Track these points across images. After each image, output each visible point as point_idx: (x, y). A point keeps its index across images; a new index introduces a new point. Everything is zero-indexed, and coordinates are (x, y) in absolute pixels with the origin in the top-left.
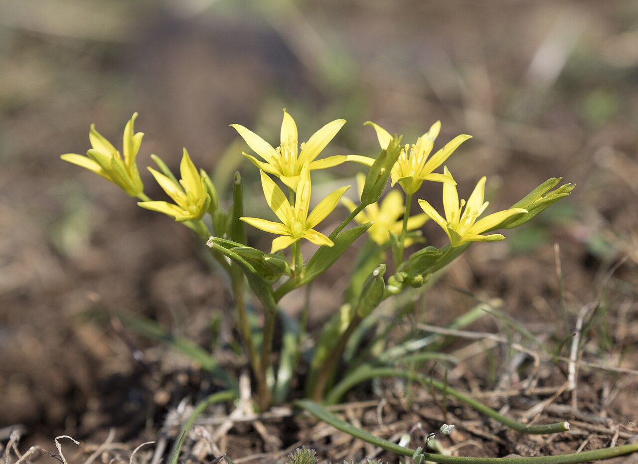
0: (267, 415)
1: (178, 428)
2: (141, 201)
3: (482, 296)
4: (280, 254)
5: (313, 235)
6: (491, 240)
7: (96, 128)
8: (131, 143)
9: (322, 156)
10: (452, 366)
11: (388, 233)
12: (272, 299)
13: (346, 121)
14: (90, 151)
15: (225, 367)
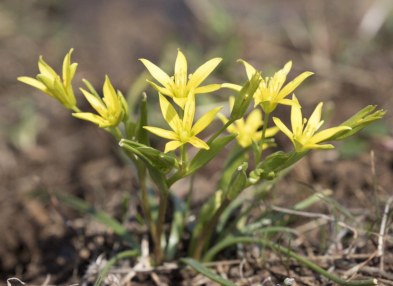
0: (160, 268)
1: (96, 275)
2: (75, 112)
3: (318, 187)
4: (172, 153)
5: (195, 141)
6: (324, 148)
7: (43, 59)
8: (68, 70)
9: (204, 84)
10: (295, 237)
11: (251, 140)
12: (166, 185)
13: (222, 59)
14: (39, 75)
15: (131, 233)
